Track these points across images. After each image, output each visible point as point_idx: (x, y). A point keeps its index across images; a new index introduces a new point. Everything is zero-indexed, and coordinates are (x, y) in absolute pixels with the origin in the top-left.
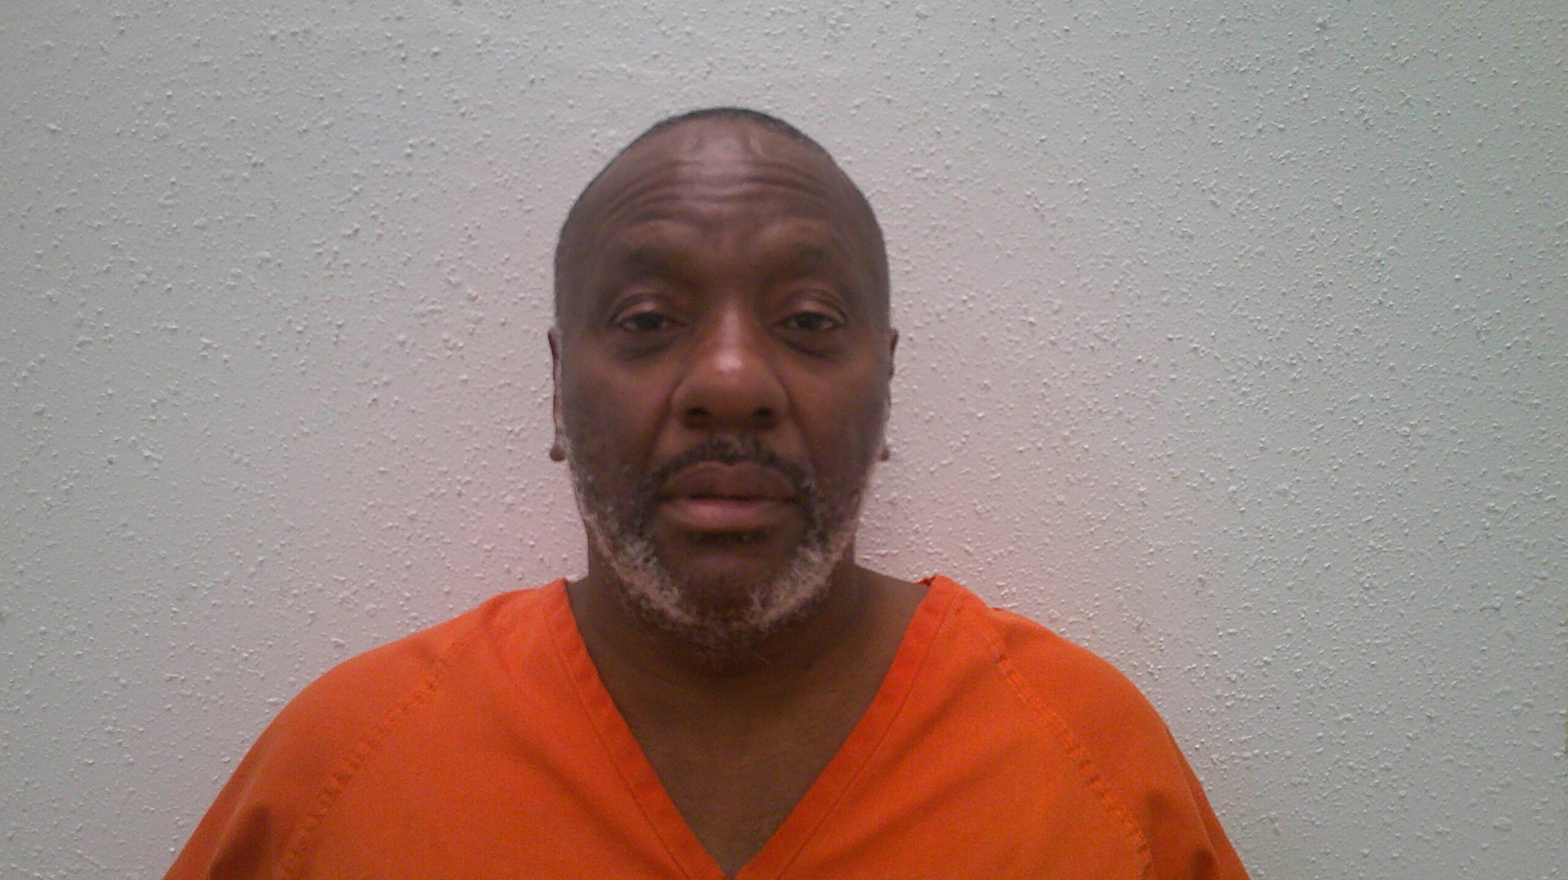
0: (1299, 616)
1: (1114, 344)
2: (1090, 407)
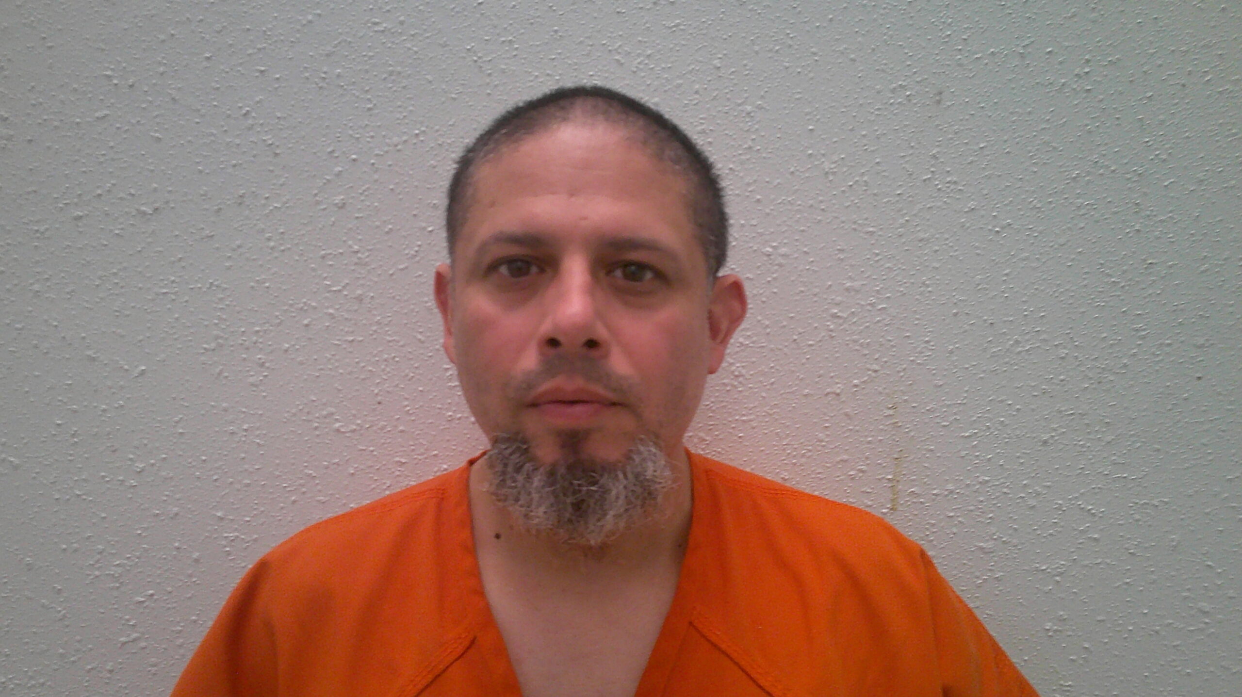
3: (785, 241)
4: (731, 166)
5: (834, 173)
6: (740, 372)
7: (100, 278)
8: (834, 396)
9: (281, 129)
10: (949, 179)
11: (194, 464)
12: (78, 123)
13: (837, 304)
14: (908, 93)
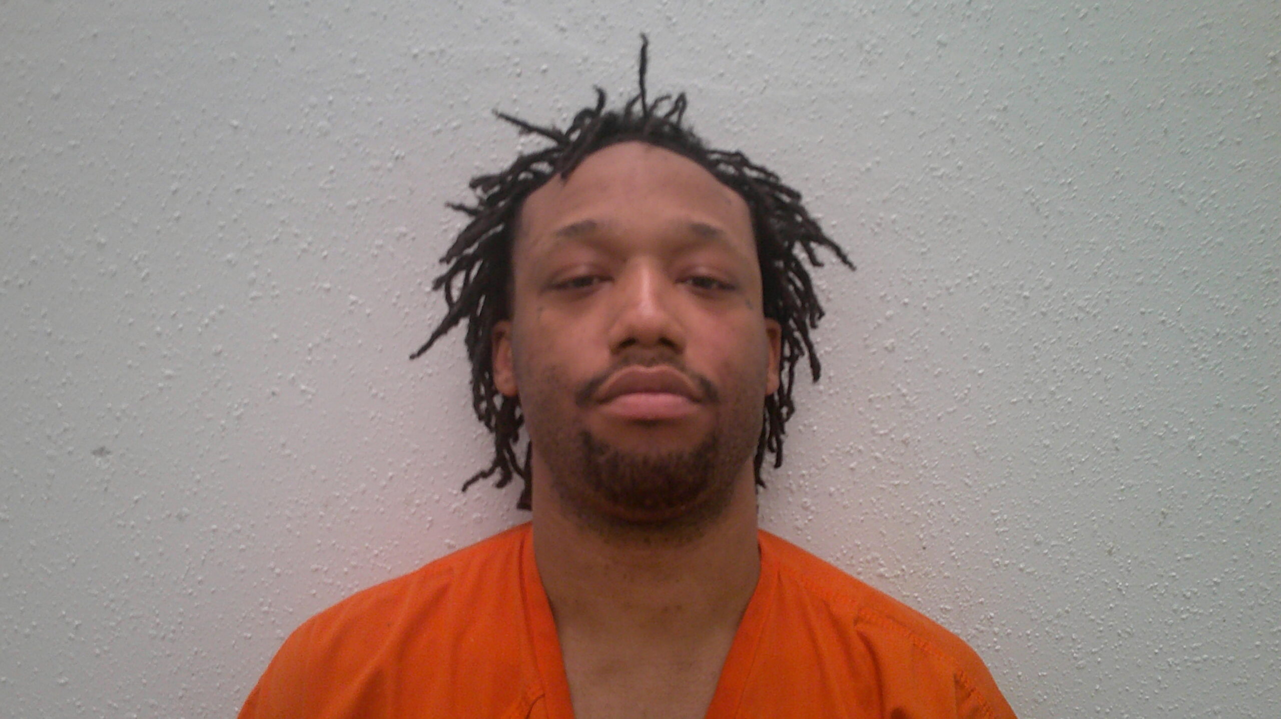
0: (1244, 545)
1: (1095, 316)
2: (1074, 367)
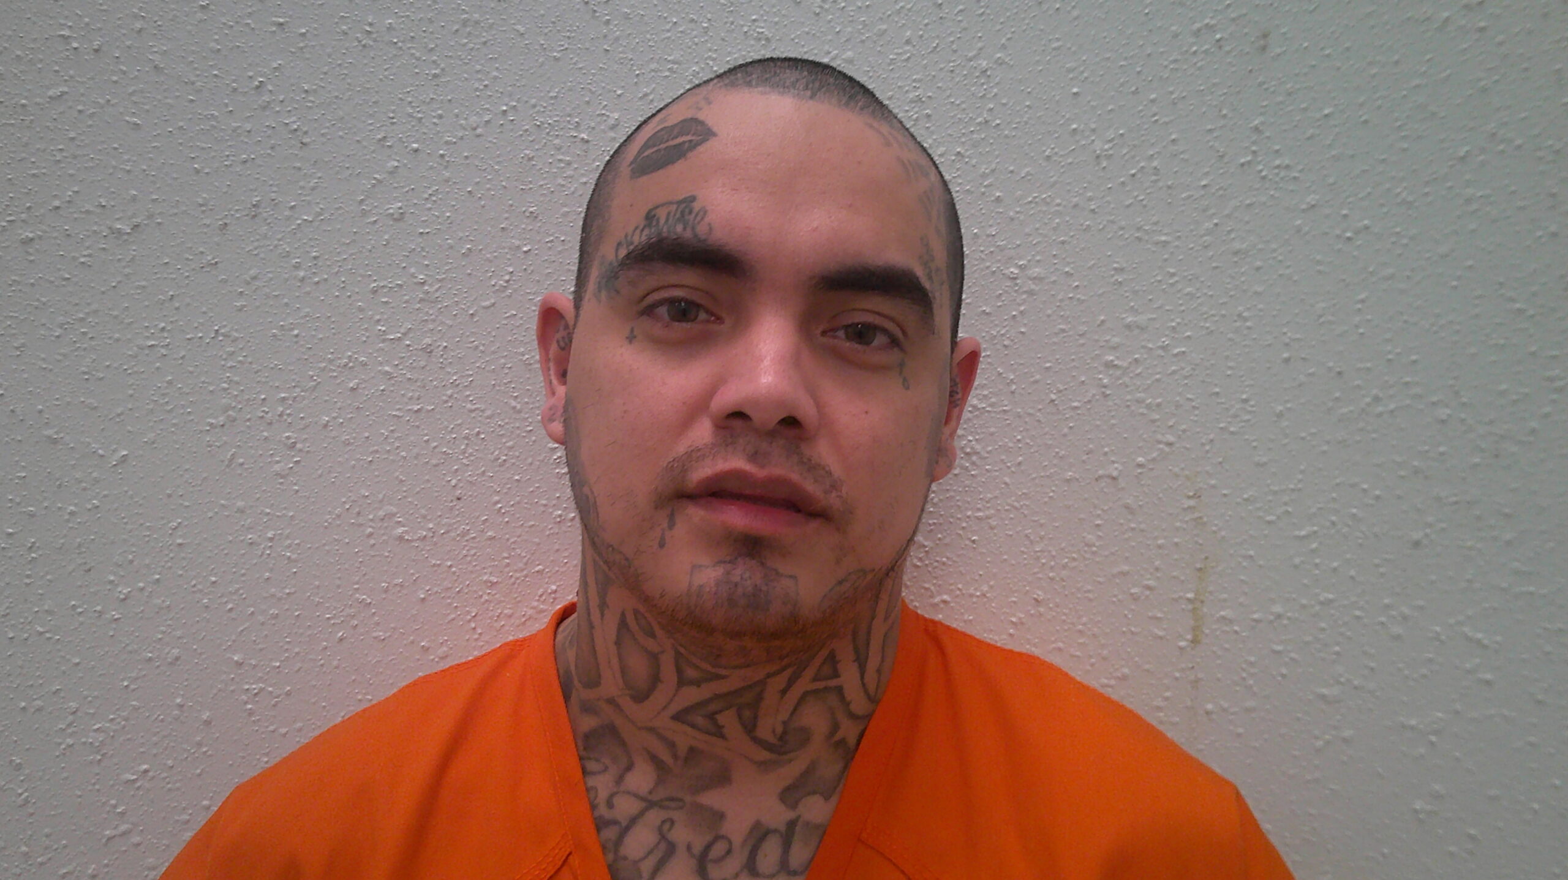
3: (1038, 258)
4: (958, 150)
5: (1109, 157)
6: (972, 448)
7: (61, 326)
8: (1109, 481)
9: (310, 108)
10: (1277, 162)
11: (200, 587)
12: (23, 106)
13: (1114, 348)
14: (1218, 36)
